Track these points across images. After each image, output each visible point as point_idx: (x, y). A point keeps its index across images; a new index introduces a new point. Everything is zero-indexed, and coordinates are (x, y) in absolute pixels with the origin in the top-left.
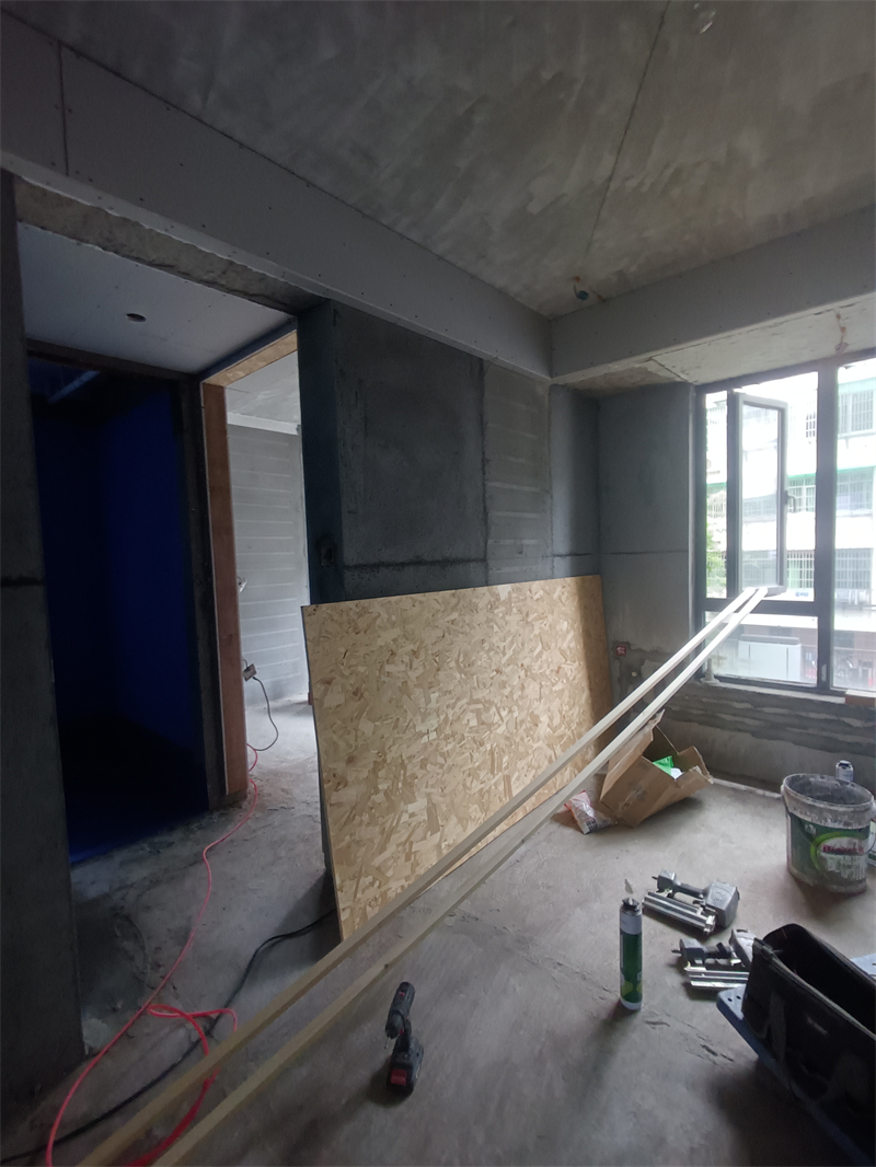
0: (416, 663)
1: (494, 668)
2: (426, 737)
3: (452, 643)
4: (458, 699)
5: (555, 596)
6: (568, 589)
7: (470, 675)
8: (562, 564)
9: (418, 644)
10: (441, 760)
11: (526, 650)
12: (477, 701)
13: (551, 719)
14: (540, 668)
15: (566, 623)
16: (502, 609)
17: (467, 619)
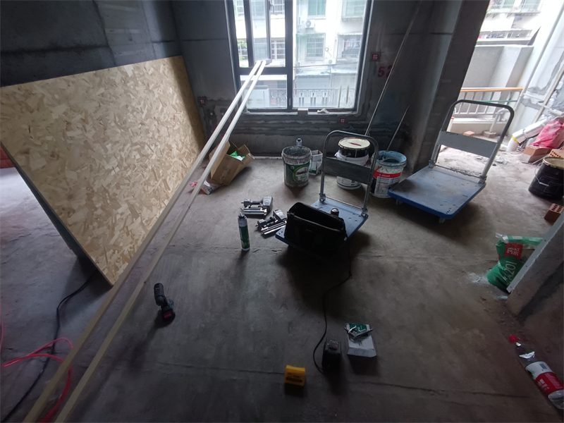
0: (88, 128)
1: (139, 122)
2: (113, 172)
3: (107, 110)
4: (125, 145)
5: (161, 71)
6: (167, 66)
7: (126, 129)
8: (159, 48)
9: (84, 114)
10: (127, 182)
11: (154, 108)
12: (136, 144)
13: (178, 146)
14: (165, 118)
15: (171, 88)
16: (132, 82)
17: (111, 91)
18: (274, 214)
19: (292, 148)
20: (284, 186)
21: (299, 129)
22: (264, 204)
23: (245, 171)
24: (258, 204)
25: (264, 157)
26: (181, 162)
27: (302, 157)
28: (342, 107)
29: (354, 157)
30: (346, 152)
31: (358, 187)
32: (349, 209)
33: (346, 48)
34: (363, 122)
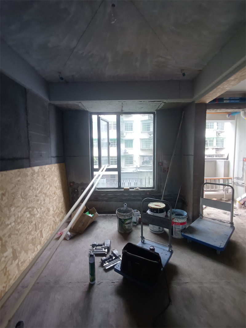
0: (4, 198)
1: (35, 195)
2: (10, 225)
3: (19, 188)
4: (22, 208)
5: (53, 170)
6: (56, 167)
7: (26, 199)
8: (54, 160)
9: (5, 190)
10: (17, 232)
11: (45, 188)
12: (30, 208)
13: (53, 209)
14: (49, 193)
15: (56, 178)
16: (36, 175)
17: (24, 179)
18: (113, 253)
19: (122, 209)
20: (117, 233)
21: (125, 198)
22: (106, 246)
23: (93, 223)
24: (101, 245)
25: (105, 215)
26: (54, 219)
27: (128, 214)
28: (147, 186)
29: (158, 213)
30: (153, 210)
31: (163, 232)
32: (161, 247)
33: (144, 161)
34: (159, 194)
